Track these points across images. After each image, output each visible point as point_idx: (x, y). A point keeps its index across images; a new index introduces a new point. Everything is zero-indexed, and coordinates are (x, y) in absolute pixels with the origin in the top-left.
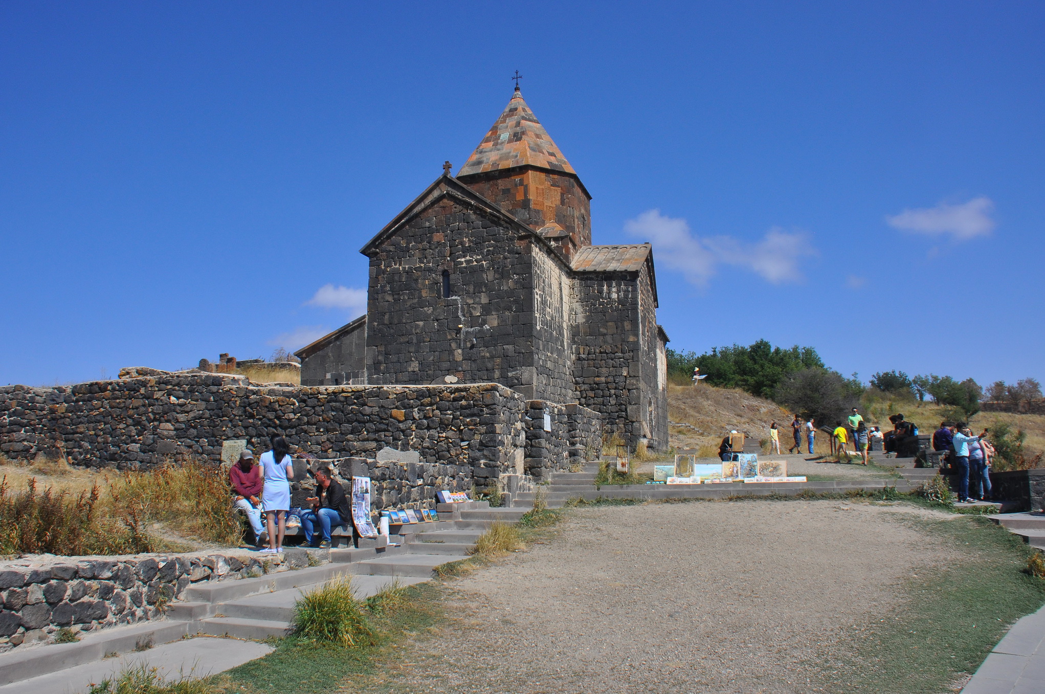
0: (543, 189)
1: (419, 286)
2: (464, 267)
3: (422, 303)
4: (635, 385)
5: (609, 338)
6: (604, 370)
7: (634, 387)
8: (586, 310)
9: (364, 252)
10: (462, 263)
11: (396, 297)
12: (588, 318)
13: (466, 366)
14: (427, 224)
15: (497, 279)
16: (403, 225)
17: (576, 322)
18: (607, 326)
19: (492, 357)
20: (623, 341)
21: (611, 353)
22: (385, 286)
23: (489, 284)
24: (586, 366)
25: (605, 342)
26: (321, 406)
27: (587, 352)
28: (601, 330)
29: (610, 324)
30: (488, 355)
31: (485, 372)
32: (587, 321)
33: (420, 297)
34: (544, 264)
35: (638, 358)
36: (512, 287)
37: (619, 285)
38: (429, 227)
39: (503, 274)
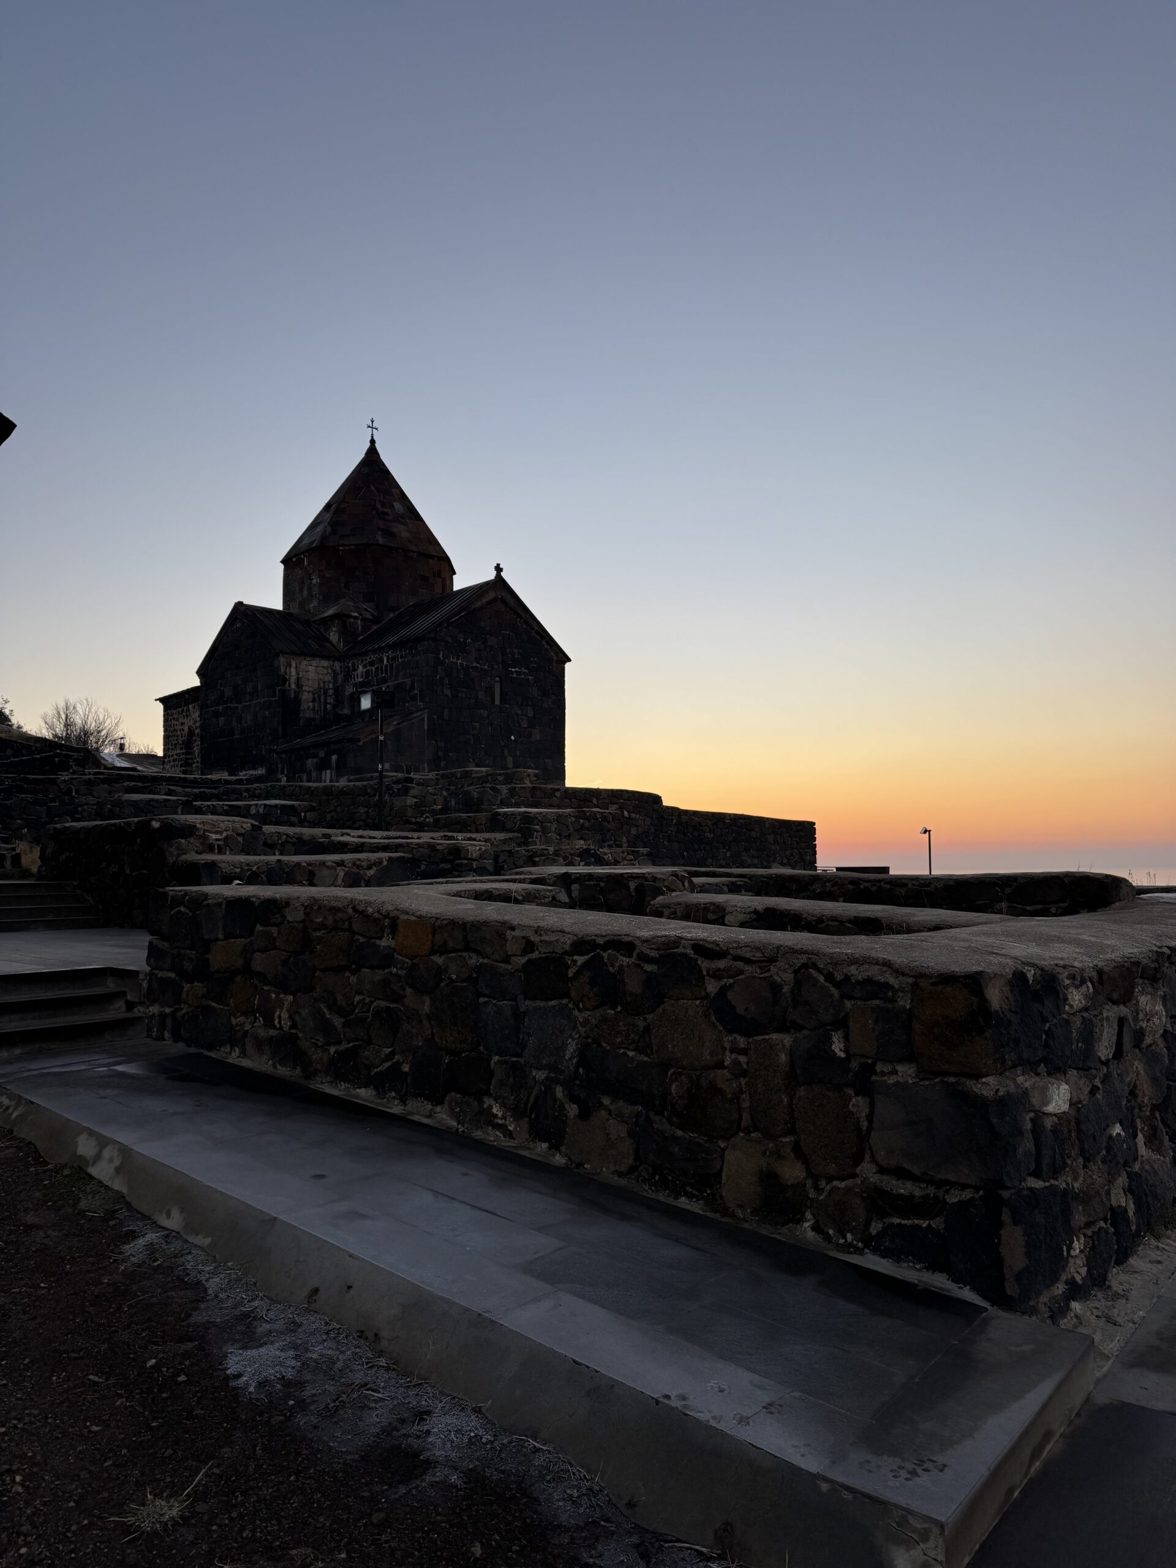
2: (515, 678)
10: (512, 673)
33: (477, 698)
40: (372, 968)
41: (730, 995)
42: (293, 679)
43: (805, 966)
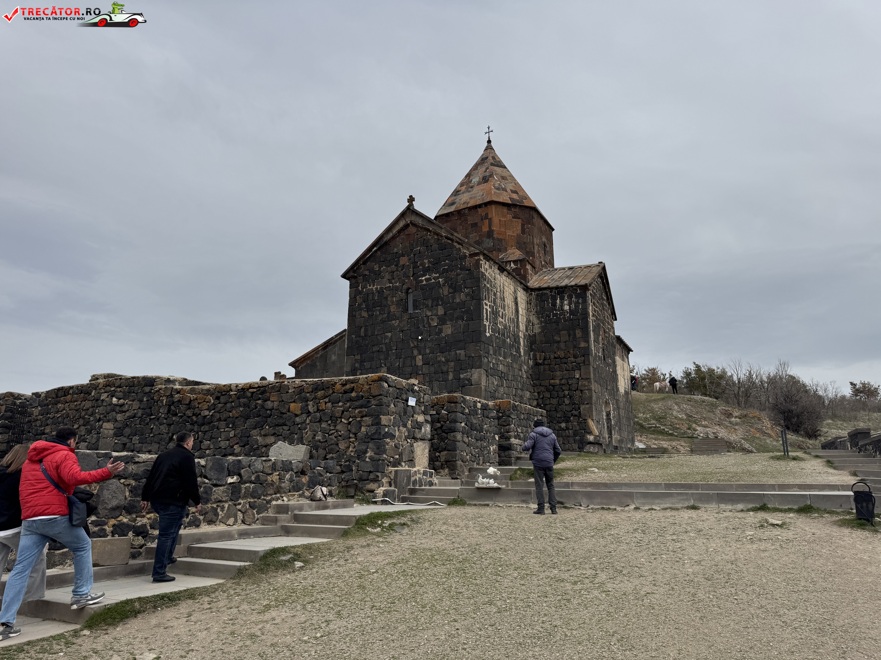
0: (505, 221)
1: (389, 303)
2: (424, 285)
3: (391, 317)
4: (587, 386)
5: (562, 345)
6: (558, 373)
7: (586, 388)
8: (541, 321)
9: (344, 276)
10: (422, 281)
11: (370, 313)
12: (543, 328)
13: (425, 369)
14: (395, 250)
15: (451, 293)
16: (376, 251)
17: (533, 332)
18: (560, 334)
19: (447, 361)
20: (575, 347)
21: (564, 358)
22: (361, 304)
23: (445, 298)
24: (542, 370)
25: (559, 349)
26: (232, 402)
27: (542, 358)
28: (555, 338)
29: (563, 332)
30: (443, 359)
31: (441, 375)
32: (542, 331)
33: (389, 312)
34: (494, 279)
35: (589, 361)
36: (463, 300)
37: (570, 297)
38: (396, 253)
39: (455, 289)
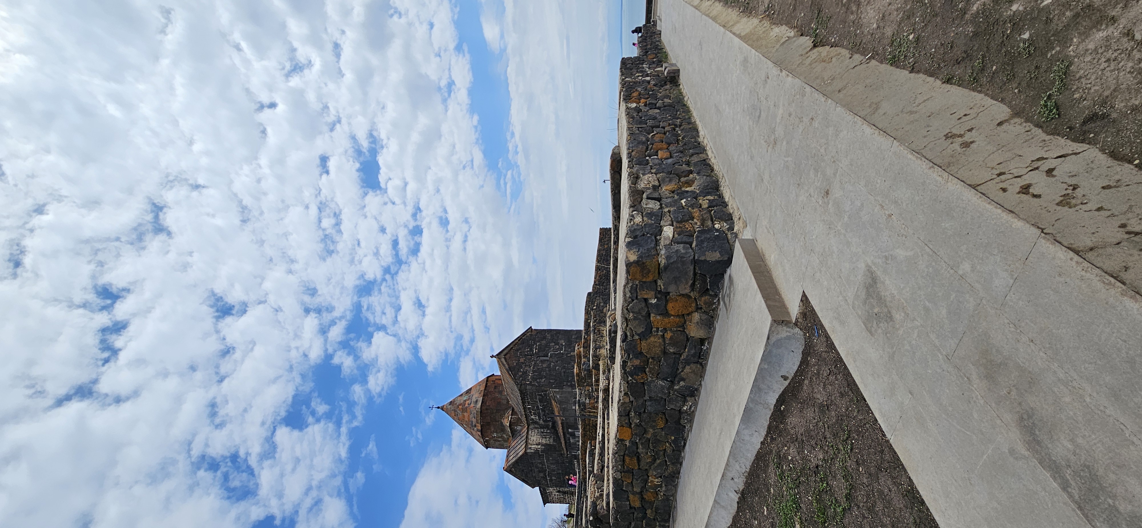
33: (546, 367)
40: (637, 448)
41: (639, 332)
42: (536, 447)
43: (627, 309)
